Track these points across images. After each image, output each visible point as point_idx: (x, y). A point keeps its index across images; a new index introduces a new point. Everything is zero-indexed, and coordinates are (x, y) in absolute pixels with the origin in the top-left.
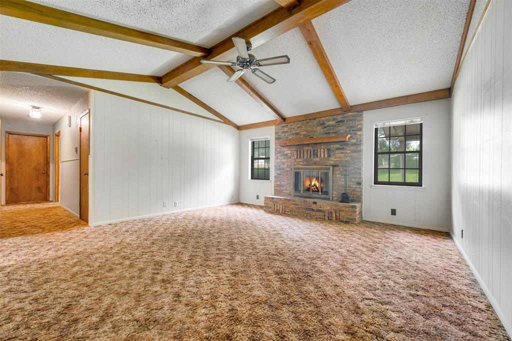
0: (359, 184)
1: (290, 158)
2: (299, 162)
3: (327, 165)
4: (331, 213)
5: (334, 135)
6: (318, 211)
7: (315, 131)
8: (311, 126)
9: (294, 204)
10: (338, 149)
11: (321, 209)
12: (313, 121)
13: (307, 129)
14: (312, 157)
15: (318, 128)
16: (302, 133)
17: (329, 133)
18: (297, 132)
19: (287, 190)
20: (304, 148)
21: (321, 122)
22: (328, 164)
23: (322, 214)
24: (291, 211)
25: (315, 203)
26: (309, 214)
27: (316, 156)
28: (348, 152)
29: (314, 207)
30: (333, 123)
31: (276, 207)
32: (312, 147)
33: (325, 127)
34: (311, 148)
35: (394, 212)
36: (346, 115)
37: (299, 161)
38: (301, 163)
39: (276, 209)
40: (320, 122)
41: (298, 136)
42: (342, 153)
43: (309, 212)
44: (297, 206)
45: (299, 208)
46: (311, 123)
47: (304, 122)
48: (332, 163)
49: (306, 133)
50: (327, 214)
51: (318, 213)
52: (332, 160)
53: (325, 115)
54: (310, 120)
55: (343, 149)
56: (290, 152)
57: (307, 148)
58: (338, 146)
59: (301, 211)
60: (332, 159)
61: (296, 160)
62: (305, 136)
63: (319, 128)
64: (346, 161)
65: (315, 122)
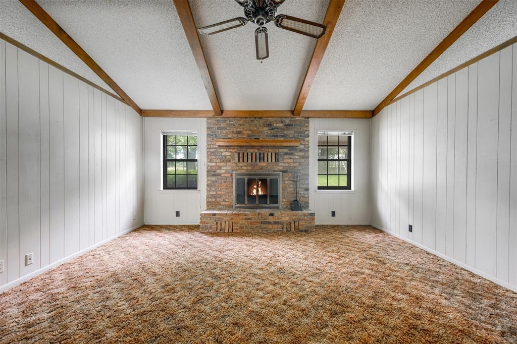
0: (307, 190)
1: (230, 161)
2: (241, 167)
3: (275, 171)
4: (290, 223)
5: (282, 139)
6: (275, 223)
7: (262, 132)
8: (256, 125)
9: (246, 219)
10: (286, 154)
11: (279, 221)
12: (259, 120)
13: (252, 128)
14: (258, 161)
15: (264, 129)
16: (245, 132)
17: (277, 136)
18: (238, 130)
19: (226, 202)
20: (248, 150)
21: (268, 122)
22: (276, 169)
23: (280, 226)
24: (242, 228)
25: (272, 215)
26: (265, 228)
27: (262, 161)
28: (297, 157)
29: (271, 219)
30: (281, 125)
31: (219, 225)
32: (258, 149)
33: (273, 129)
34: (256, 151)
35: (333, 214)
36: (294, 119)
37: (241, 165)
38: (245, 168)
39: (219, 228)
40: (266, 122)
41: (239, 135)
42: (291, 158)
43: (265, 226)
44: (249, 221)
45: (251, 223)
46: (256, 122)
47: (248, 119)
48: (281, 168)
49: (250, 132)
50: (285, 226)
51: (276, 226)
52: (281, 166)
53: (273, 116)
54: (255, 118)
55: (291, 154)
56: (229, 154)
57: (252, 151)
58: (286, 150)
59: (254, 226)
60: (280, 164)
61: (238, 164)
62: (249, 136)
63: (266, 129)
64: (295, 167)
65: (262, 121)
